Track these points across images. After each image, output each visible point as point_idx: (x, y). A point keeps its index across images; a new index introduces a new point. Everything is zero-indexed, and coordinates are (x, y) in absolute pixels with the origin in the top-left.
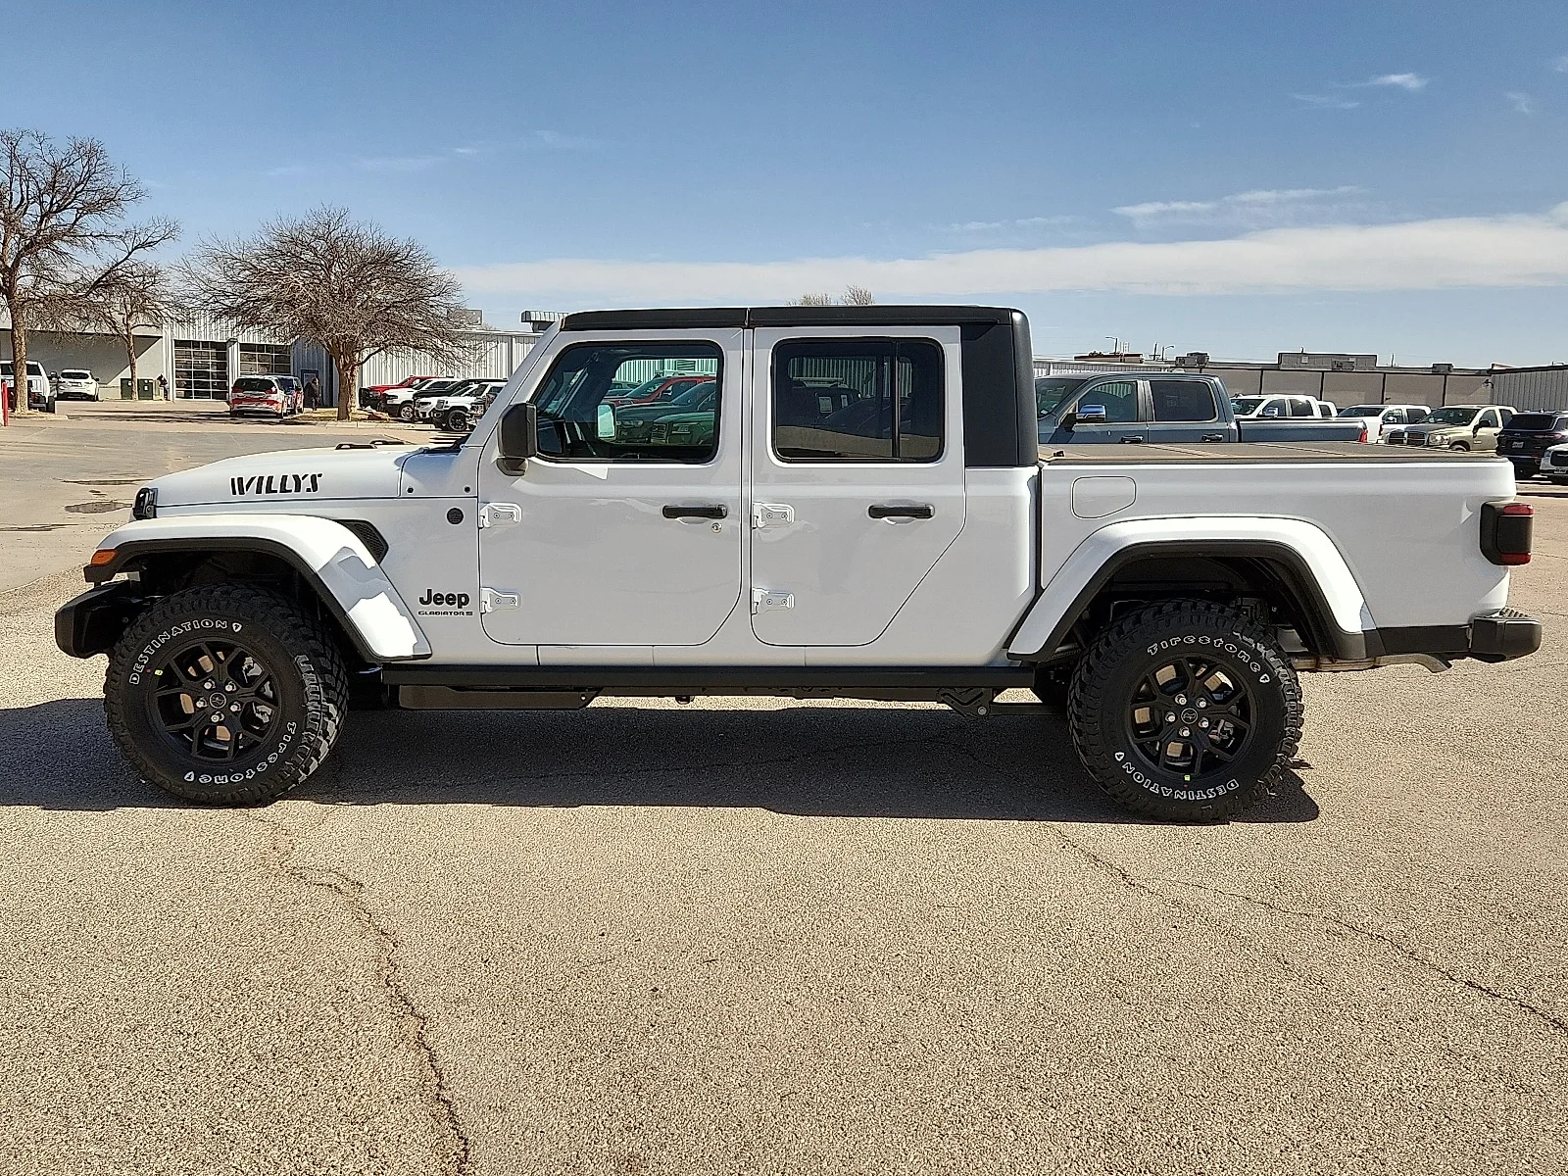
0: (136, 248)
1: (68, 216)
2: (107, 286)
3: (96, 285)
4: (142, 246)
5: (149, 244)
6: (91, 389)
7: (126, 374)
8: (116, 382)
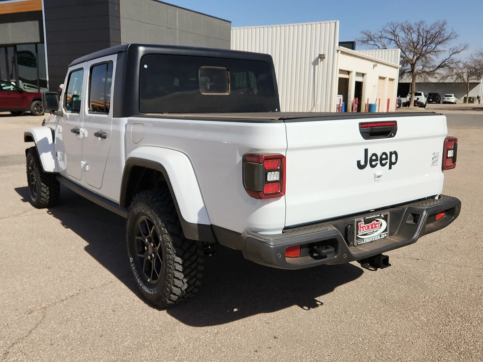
0: (453, 54)
1: (433, 45)
2: (443, 67)
3: (439, 67)
4: (456, 53)
5: (458, 52)
6: (453, 101)
7: (466, 96)
8: (463, 98)
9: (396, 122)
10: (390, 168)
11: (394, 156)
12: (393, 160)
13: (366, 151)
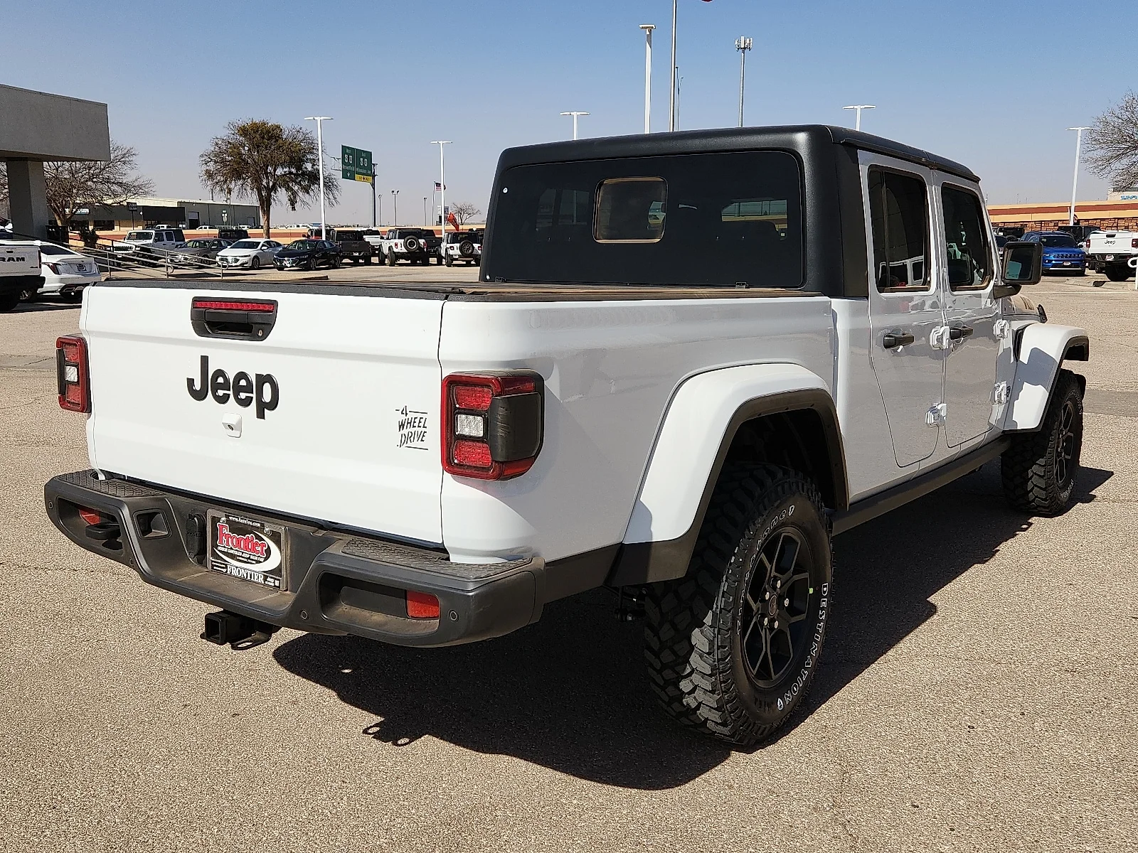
9: (274, 303)
10: (261, 415)
11: (267, 388)
12: (267, 397)
13: (205, 360)
